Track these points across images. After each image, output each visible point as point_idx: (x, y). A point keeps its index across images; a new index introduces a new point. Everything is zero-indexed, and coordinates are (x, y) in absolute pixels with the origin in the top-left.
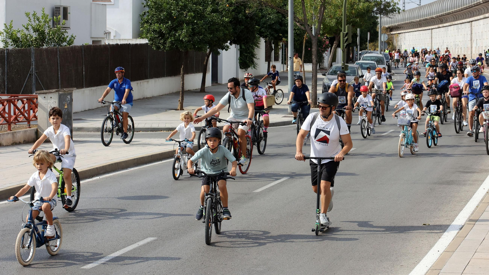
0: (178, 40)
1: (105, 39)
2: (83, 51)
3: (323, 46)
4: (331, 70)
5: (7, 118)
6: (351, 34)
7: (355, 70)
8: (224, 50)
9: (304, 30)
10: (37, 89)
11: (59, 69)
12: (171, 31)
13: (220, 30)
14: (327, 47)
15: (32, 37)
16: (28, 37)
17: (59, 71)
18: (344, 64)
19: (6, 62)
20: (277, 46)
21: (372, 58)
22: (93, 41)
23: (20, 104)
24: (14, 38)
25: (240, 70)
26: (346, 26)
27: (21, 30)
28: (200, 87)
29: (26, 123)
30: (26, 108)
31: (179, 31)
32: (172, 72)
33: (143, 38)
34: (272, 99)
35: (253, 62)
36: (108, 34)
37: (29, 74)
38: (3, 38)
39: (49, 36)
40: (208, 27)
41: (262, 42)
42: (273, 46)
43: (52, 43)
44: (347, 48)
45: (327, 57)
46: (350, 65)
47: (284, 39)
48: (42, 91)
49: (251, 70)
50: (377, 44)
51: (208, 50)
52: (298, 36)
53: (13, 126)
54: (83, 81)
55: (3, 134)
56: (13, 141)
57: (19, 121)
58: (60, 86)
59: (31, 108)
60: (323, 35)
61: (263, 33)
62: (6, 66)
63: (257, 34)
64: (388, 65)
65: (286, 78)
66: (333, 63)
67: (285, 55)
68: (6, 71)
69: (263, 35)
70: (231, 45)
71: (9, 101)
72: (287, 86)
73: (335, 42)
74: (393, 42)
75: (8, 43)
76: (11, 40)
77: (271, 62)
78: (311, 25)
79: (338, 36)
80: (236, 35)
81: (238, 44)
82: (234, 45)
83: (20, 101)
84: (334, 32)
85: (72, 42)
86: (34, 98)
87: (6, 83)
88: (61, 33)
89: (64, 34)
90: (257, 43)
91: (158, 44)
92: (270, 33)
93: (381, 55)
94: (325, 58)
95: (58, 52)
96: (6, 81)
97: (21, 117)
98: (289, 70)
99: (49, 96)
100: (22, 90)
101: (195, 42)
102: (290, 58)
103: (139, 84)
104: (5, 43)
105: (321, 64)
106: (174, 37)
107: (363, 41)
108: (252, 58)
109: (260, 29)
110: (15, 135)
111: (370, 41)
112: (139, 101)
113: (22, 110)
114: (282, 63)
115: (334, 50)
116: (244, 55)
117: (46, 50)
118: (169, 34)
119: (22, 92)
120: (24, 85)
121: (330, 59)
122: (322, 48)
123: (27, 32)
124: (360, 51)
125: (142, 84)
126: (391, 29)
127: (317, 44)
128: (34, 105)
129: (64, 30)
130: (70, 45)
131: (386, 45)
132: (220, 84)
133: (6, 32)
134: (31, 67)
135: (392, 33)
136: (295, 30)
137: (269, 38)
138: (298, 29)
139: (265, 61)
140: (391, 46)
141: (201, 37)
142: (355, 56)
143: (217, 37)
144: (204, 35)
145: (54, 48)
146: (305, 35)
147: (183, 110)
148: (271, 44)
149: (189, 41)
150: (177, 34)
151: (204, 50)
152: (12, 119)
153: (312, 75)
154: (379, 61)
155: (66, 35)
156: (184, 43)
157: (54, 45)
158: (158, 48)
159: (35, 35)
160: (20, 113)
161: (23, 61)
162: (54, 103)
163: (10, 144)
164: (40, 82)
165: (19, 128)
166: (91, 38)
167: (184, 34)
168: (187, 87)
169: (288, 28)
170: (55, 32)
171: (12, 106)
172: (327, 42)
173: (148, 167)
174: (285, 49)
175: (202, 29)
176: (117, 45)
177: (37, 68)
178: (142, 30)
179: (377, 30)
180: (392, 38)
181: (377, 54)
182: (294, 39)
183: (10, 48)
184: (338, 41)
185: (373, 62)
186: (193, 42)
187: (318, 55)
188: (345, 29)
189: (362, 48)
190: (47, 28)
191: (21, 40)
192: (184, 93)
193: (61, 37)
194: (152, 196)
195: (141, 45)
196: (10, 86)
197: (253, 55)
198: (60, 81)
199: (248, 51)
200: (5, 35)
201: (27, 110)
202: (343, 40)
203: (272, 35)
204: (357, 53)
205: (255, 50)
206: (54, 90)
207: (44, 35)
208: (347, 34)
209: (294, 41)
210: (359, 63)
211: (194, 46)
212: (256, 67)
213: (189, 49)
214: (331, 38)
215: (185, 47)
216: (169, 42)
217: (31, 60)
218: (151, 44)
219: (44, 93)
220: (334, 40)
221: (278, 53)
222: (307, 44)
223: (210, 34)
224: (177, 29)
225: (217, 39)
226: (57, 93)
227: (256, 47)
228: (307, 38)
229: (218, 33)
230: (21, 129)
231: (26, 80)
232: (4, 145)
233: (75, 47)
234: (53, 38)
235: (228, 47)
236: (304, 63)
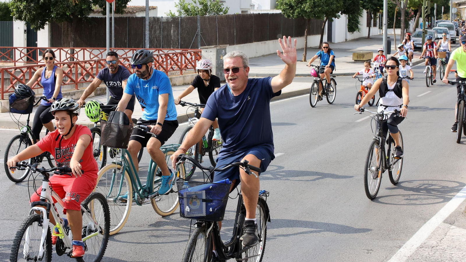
0: (303, 11)
1: (251, 9)
2: (235, 19)
3: (409, 16)
4: (415, 34)
5: (180, 66)
6: (429, 8)
7: (433, 34)
8: (337, 18)
9: (395, 4)
10: (201, 46)
11: (217, 31)
12: (298, 4)
13: (334, 4)
14: (412, 17)
15: (198, 8)
16: (196, 8)
17: (217, 32)
18: (424, 30)
19: (180, 26)
20: (375, 15)
21: (445, 25)
22: (242, 11)
23: (189, 56)
24: (186, 9)
25: (348, 33)
26: (426, 2)
27: (191, 3)
28: (319, 45)
29: (193, 69)
30: (193, 59)
31: (304, 4)
32: (299, 34)
33: (278, 9)
34: (371, 54)
35: (357, 27)
36: (253, 6)
37: (196, 35)
38: (178, 9)
39: (210, 8)
40: (325, 1)
41: (365, 13)
42: (373, 15)
43: (212, 12)
44: (427, 17)
45: (412, 24)
46: (428, 30)
47: (381, 11)
48: (205, 47)
49: (356, 33)
50: (449, 15)
51: (325, 18)
52: (391, 9)
53: (184, 71)
54: (234, 40)
55: (177, 77)
56: (184, 82)
57: (188, 68)
58: (218, 43)
59: (197, 59)
60: (409, 8)
61: (365, 6)
62: (180, 29)
63: (361, 7)
64: (456, 31)
65: (382, 39)
66: (416, 29)
67: (381, 22)
68: (180, 32)
69: (365, 8)
70: (342, 15)
71: (181, 54)
72: (382, 45)
73: (418, 13)
74: (461, 14)
75: (181, 12)
76: (184, 11)
77: (371, 28)
78: (401, 1)
79: (420, 9)
80: (345, 8)
81: (347, 14)
82: (344, 15)
83: (189, 54)
84: (417, 6)
85: (227, 12)
86: (199, 52)
87: (180, 41)
88: (219, 5)
89: (221, 6)
90: (361, 13)
91: (289, 13)
92: (370, 6)
93: (452, 24)
94: (411, 25)
95: (217, 19)
96: (180, 40)
97: (189, 65)
98: (384, 33)
99: (210, 50)
100: (191, 46)
101: (316, 12)
102: (385, 24)
103: (274, 42)
104: (180, 12)
105: (407, 29)
106: (300, 8)
107: (439, 13)
108: (357, 24)
109: (363, 3)
110: (185, 78)
111: (444, 13)
112: (275, 54)
113: (190, 60)
114: (379, 28)
115: (417, 19)
116: (351, 22)
117: (208, 17)
118: (297, 6)
119: (191, 47)
120: (192, 42)
121: (414, 25)
122: (407, 17)
123: (194, 5)
124: (437, 19)
125: (277, 42)
126: (459, 4)
127: (405, 14)
128: (198, 57)
129: (221, 3)
130: (225, 14)
131: (456, 16)
132: (333, 43)
133: (180, 5)
134: (198, 30)
135: (460, 7)
136: (388, 4)
137: (370, 10)
138: (391, 4)
139: (367, 27)
140: (459, 17)
141: (320, 9)
142: (432, 24)
143: (332, 9)
144: (322, 7)
145: (214, 16)
146: (396, 8)
147: (306, 61)
148: (371, 14)
149: (311, 12)
150: (302, 7)
151: (322, 18)
152: (183, 66)
153: (401, 37)
154: (450, 28)
155: (222, 7)
156: (308, 13)
157: (214, 14)
158: (289, 16)
159: (200, 7)
160: (188, 62)
161: (192, 25)
162: (213, 55)
163: (182, 84)
164: (203, 40)
165: (188, 73)
166: (241, 9)
167: (308, 6)
168: (309, 45)
169: (383, 4)
170: (215, 5)
171: (183, 57)
172: (413, 13)
173: (279, 102)
174: (381, 18)
175: (320, 3)
176: (259, 14)
177: (202, 30)
178: (277, 3)
179: (449, 5)
180: (460, 11)
181: (449, 23)
182: (388, 11)
183: (183, 16)
184: (420, 13)
185: (446, 28)
186: (314, 12)
187: (405, 22)
188: (426, 4)
189: (438, 18)
190: (209, 1)
191: (191, 10)
192: (307, 49)
193: (219, 8)
194: (282, 123)
195: (276, 14)
196: (182, 43)
197: (358, 22)
198: (218, 40)
199: (354, 19)
200: (179, 7)
201: (194, 61)
202: (424, 12)
203: (372, 8)
204: (434, 22)
205: (359, 18)
206: (213, 46)
207: (207, 7)
208: (427, 7)
209: (388, 12)
210: (435, 29)
211: (315, 15)
212: (360, 31)
213: (311, 17)
214: (415, 10)
215: (308, 16)
216: (297, 12)
217: (197, 24)
218: (283, 14)
219: (206, 48)
220: (418, 12)
221: (376, 21)
222: (398, 15)
223: (327, 6)
224: (302, 2)
225: (332, 10)
226: (215, 48)
227: (360, 17)
228: (397, 10)
229: (333, 5)
230: (190, 74)
231: (194, 39)
232: (177, 85)
233: (229, 15)
234: (213, 9)
235: (339, 16)
236: (395, 28)
